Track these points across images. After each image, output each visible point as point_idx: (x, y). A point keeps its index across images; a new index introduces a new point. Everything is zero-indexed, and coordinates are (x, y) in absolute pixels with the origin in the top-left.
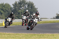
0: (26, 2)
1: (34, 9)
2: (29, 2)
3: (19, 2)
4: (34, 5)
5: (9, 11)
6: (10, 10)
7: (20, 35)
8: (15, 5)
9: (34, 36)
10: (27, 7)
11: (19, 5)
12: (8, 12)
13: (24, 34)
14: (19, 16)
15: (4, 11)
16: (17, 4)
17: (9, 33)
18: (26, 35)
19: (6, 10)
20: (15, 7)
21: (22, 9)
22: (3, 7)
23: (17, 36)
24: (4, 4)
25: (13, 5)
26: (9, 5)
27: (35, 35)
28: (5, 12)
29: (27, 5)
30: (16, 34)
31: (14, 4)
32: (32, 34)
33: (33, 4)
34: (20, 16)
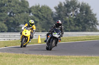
0: (78, 3)
1: (90, 15)
2: (82, 3)
3: (66, 3)
4: (91, 9)
5: (48, 18)
6: (51, 17)
7: (67, 59)
8: (58, 9)
9: (90, 60)
10: (79, 12)
11: (66, 9)
12: (47, 21)
13: (74, 57)
14: (66, 27)
15: (40, 19)
16: (62, 6)
17: (47, 56)
18: (76, 58)
19: (44, 17)
20: (59, 11)
21: (71, 15)
22: (39, 12)
23: (62, 60)
24: (40, 7)
25: (55, 8)
26: (48, 8)
27: (92, 58)
28: (42, 20)
29: (79, 9)
30: (60, 56)
31: (57, 6)
32: (88, 56)
33: (89, 7)
34: (68, 27)
